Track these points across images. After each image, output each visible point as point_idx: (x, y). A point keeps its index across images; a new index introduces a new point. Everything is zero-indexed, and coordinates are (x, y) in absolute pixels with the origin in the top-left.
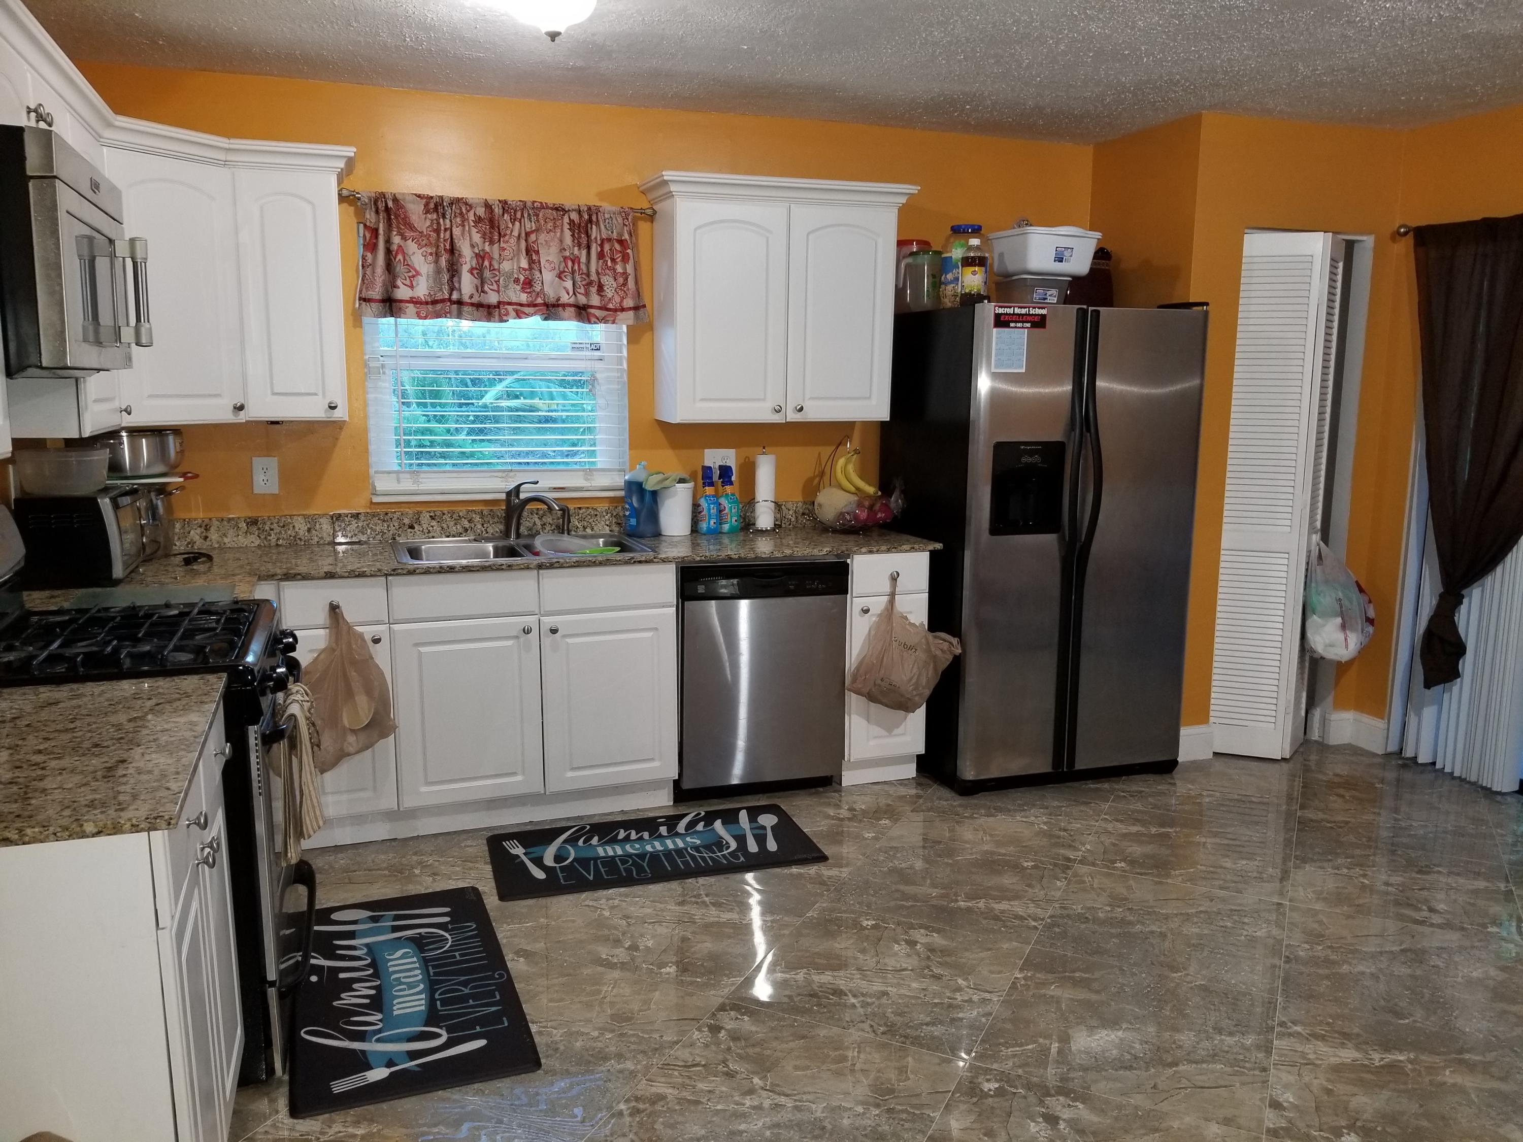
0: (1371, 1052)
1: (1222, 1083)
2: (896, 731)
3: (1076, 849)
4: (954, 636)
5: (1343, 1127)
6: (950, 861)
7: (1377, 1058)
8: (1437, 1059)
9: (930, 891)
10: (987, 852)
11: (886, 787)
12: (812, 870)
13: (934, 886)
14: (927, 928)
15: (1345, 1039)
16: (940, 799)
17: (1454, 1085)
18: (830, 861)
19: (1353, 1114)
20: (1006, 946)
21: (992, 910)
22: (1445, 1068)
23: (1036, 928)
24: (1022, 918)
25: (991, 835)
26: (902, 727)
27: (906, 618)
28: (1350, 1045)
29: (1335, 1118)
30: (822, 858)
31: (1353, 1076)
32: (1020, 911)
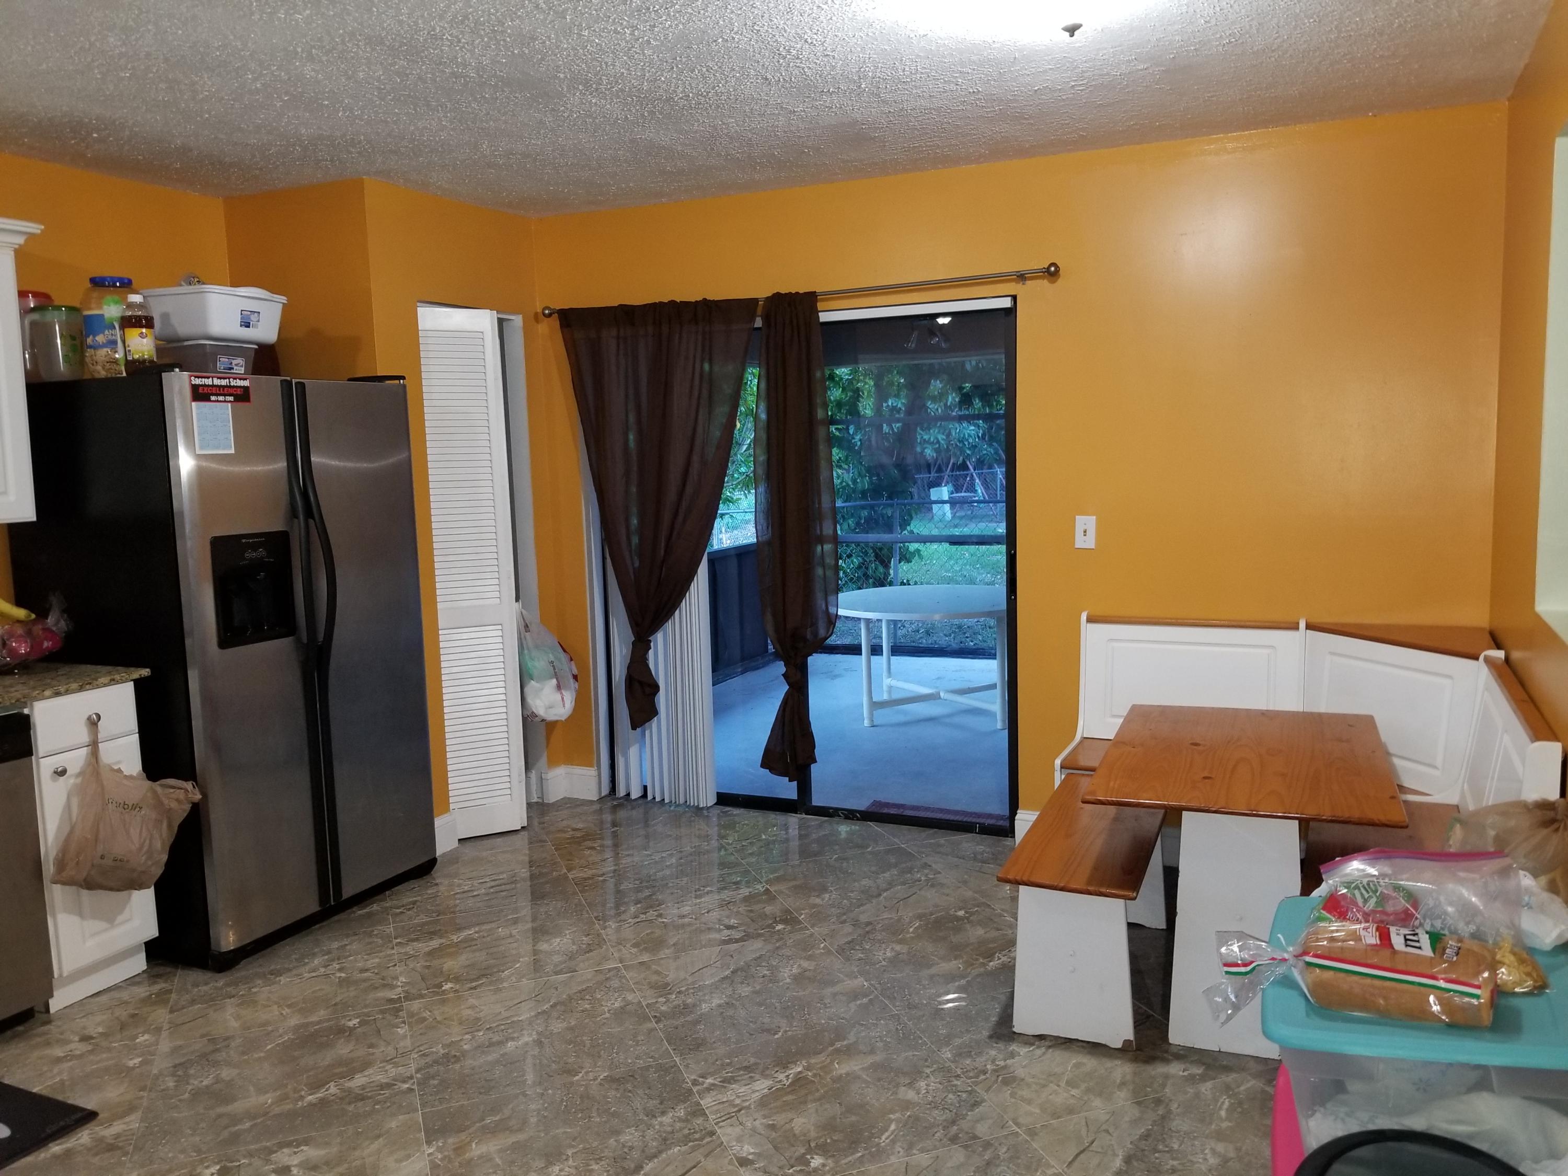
0: (776, 1075)
1: (689, 1165)
2: (120, 918)
3: (392, 987)
4: (186, 780)
5: (804, 1154)
6: (262, 1055)
7: (784, 1077)
8: (822, 1057)
9: (262, 1099)
10: (297, 1028)
11: (116, 994)
12: (83, 1137)
13: (261, 1091)
14: (289, 1145)
15: (750, 1072)
16: (196, 985)
17: (847, 1074)
18: (101, 1116)
19: (802, 1138)
20: (393, 1124)
21: (350, 1091)
22: (832, 1062)
23: (411, 1090)
24: (389, 1086)
25: (289, 1006)
26: (127, 911)
27: (119, 771)
28: (757, 1076)
29: (793, 1149)
30: (89, 1116)
31: (779, 1103)
32: (381, 1078)
